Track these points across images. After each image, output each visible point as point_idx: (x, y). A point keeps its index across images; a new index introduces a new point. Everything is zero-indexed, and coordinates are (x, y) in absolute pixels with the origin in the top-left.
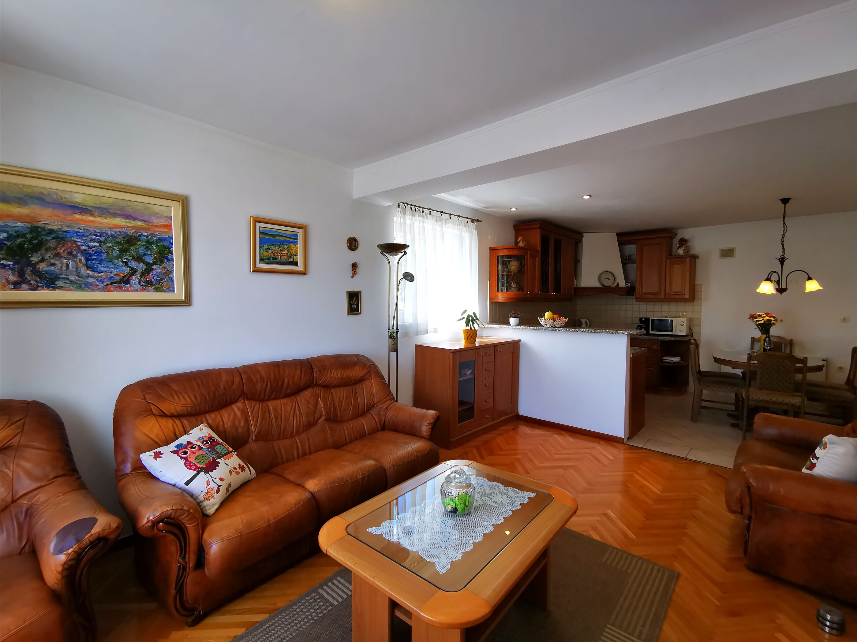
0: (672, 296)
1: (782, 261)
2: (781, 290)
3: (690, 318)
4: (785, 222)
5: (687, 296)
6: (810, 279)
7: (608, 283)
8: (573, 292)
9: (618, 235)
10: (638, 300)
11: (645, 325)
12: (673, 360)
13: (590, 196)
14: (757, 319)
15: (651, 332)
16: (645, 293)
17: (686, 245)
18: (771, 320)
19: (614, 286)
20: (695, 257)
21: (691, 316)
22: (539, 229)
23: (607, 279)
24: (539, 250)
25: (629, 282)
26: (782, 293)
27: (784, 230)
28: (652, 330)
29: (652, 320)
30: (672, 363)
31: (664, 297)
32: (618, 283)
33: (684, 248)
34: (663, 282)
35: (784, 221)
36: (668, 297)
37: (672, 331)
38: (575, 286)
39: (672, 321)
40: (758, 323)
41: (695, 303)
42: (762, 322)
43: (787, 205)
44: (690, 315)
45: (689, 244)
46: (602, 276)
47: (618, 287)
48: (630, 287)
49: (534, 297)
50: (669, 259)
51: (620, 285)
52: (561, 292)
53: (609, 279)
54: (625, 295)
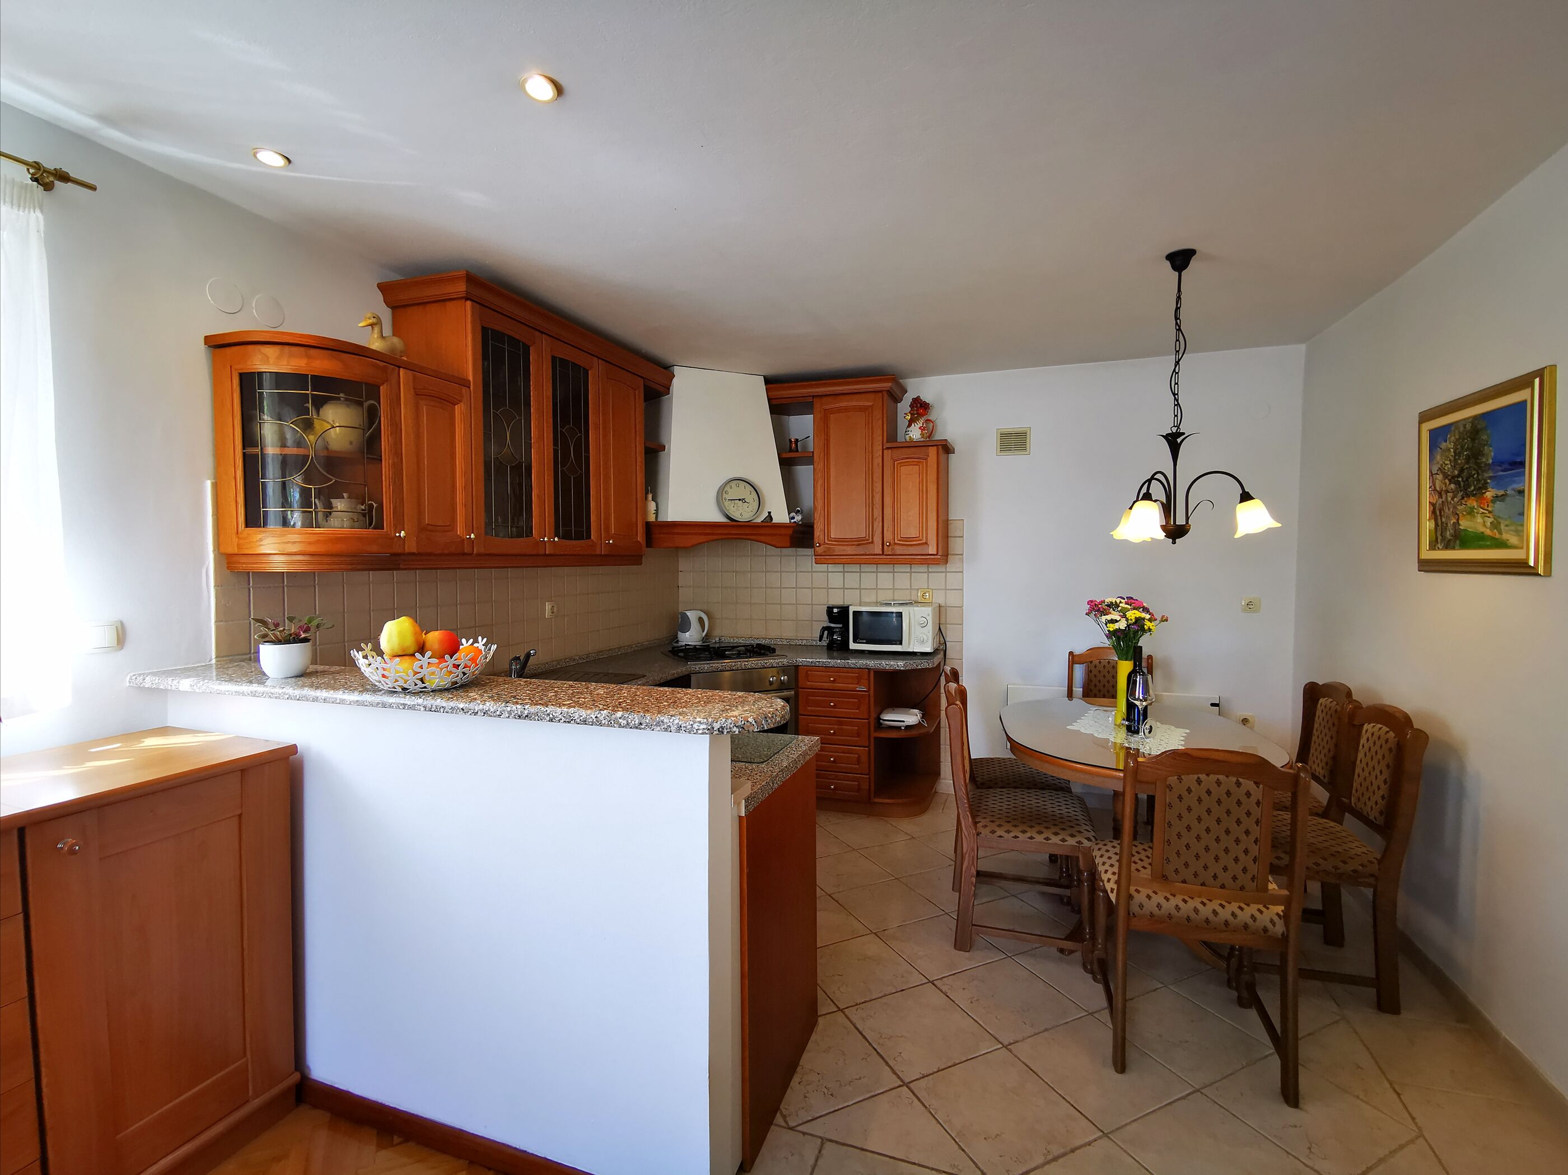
0: (899, 550)
1: (1174, 441)
2: (1175, 532)
3: (940, 606)
4: (1180, 327)
5: (932, 550)
6: (1246, 497)
7: (743, 513)
8: (641, 537)
9: (769, 381)
10: (821, 559)
11: (841, 626)
12: (903, 721)
13: (559, 89)
14: (1109, 617)
15: (853, 646)
16: (837, 540)
17: (925, 417)
18: (1144, 619)
19: (759, 520)
20: (947, 448)
21: (942, 602)
22: (469, 303)
23: (740, 500)
24: (471, 378)
25: (798, 511)
26: (1177, 540)
27: (1178, 349)
28: (855, 641)
29: (854, 612)
30: (903, 728)
31: (881, 553)
32: (768, 513)
33: (923, 424)
34: (877, 513)
35: (1177, 323)
36: (889, 552)
37: (900, 642)
38: (652, 518)
39: (900, 615)
40: (1112, 627)
41: (950, 567)
42: (1122, 625)
43: (1183, 273)
44: (939, 599)
45: (932, 416)
46: (726, 493)
47: (769, 524)
48: (800, 523)
49: (446, 552)
50: (890, 451)
51: (776, 520)
52: (589, 537)
53: (744, 499)
54: (789, 545)
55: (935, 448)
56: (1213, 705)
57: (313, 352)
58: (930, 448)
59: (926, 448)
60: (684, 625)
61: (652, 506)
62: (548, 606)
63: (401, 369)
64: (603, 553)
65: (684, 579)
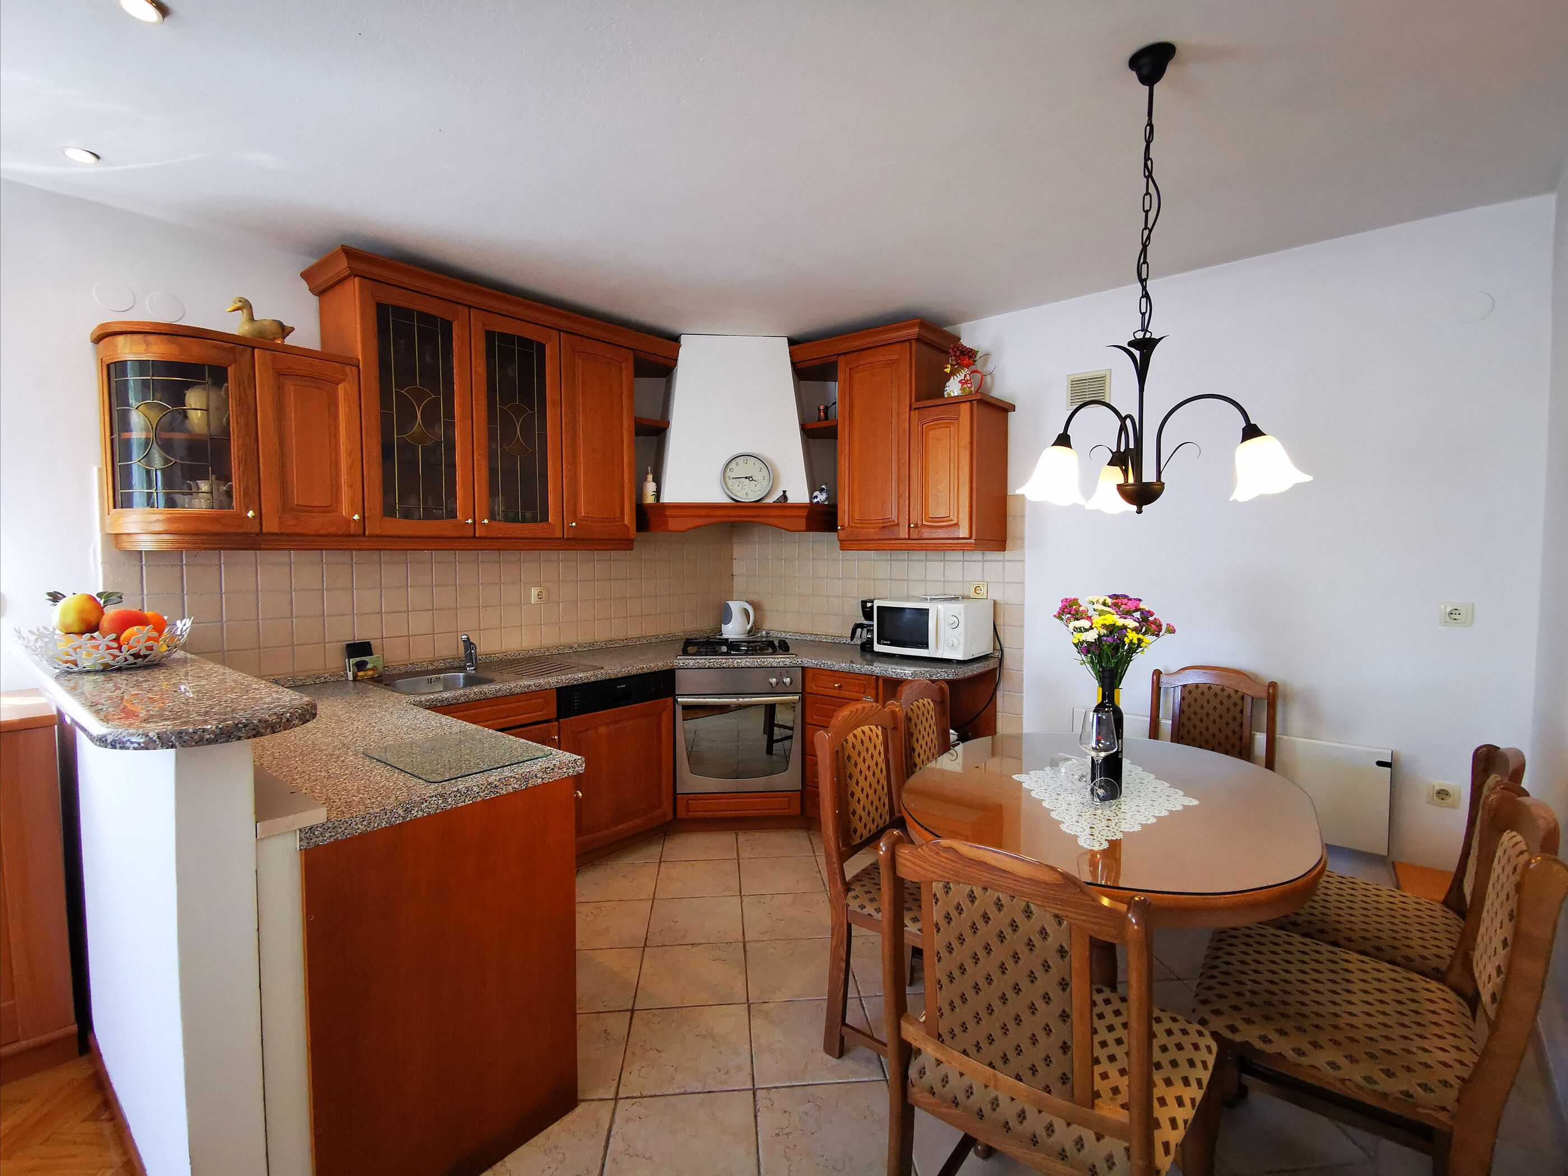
0: (926, 533)
1: (1141, 355)
2: (1138, 495)
3: (995, 603)
4: (1150, 172)
5: (963, 532)
6: (1251, 431)
7: (751, 493)
9: (792, 342)
10: (846, 545)
14: (1080, 623)
15: (878, 648)
16: (861, 522)
17: (973, 368)
19: (771, 500)
20: (1003, 409)
21: (998, 597)
22: (357, 279)
23: (746, 478)
24: (360, 357)
25: (823, 489)
27: (1147, 208)
28: (878, 642)
29: (878, 607)
31: (907, 537)
32: (784, 492)
33: (965, 376)
34: (903, 488)
35: (1146, 166)
36: (916, 537)
37: (925, 645)
38: (650, 499)
39: (925, 612)
40: (1085, 637)
41: (1008, 554)
43: (1156, 87)
44: (995, 594)
46: (730, 469)
47: (784, 504)
48: (826, 503)
49: (323, 532)
50: (917, 411)
51: (792, 499)
52: (545, 518)
53: (751, 477)
54: (804, 528)
55: (968, 404)
56: (1380, 764)
57: (152, 338)
58: (962, 404)
59: (957, 405)
60: (726, 616)
61: (650, 487)
62: (534, 592)
63: (256, 350)
64: (565, 537)
65: (739, 567)
